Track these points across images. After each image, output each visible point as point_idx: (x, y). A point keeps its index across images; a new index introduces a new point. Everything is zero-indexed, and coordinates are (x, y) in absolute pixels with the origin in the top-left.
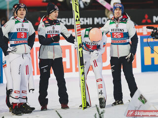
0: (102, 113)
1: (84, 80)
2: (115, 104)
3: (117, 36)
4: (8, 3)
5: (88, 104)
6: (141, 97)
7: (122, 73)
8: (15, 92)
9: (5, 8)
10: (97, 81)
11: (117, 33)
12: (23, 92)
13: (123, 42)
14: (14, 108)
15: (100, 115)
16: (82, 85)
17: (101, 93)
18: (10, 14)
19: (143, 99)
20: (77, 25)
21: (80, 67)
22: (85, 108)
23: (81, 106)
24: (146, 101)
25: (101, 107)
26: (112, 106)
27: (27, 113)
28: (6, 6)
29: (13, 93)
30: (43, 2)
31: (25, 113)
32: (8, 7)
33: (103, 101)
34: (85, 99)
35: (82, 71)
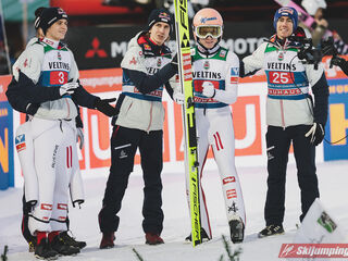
0: (236, 254)
1: (197, 180)
2: (265, 233)
3: (279, 79)
4: (24, 7)
5: (204, 234)
6: (324, 218)
7: (291, 156)
8: (42, 208)
9: (17, 18)
10: (224, 183)
11: (279, 72)
12: (59, 208)
13: (292, 94)
14: (39, 242)
15: (232, 257)
16: (192, 190)
17: (233, 208)
18: (29, 33)
19: (328, 223)
20: (184, 55)
21: (189, 149)
22: (197, 243)
23: (190, 238)
24: (334, 227)
25: (235, 240)
26: (259, 237)
27: (69, 255)
28: (21, 12)
29: (38, 208)
30: (104, 4)
31: (65, 255)
32: (25, 17)
33: (239, 226)
34: (198, 222)
35: (192, 159)
